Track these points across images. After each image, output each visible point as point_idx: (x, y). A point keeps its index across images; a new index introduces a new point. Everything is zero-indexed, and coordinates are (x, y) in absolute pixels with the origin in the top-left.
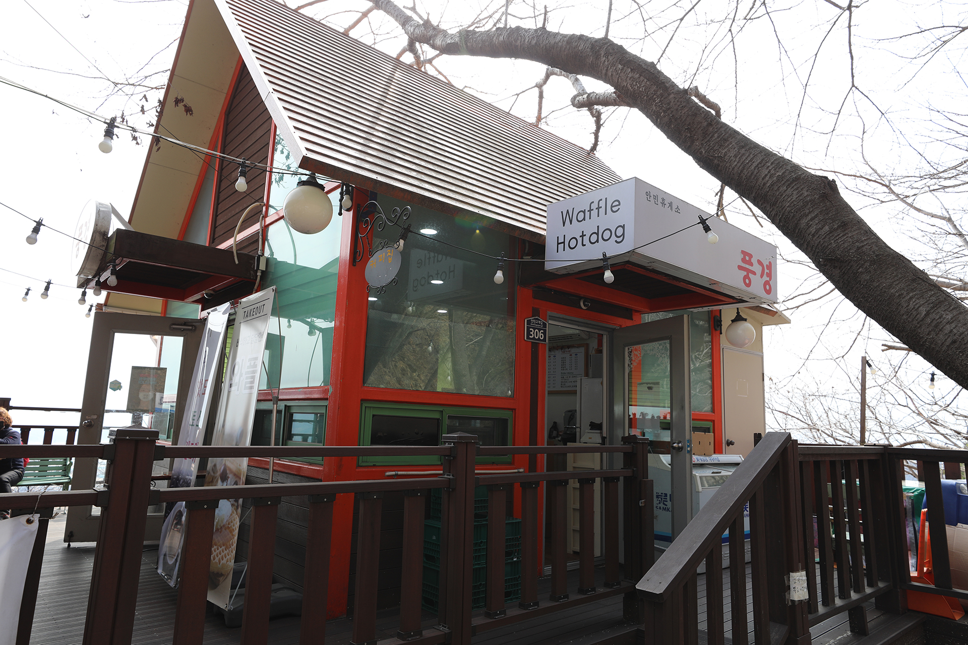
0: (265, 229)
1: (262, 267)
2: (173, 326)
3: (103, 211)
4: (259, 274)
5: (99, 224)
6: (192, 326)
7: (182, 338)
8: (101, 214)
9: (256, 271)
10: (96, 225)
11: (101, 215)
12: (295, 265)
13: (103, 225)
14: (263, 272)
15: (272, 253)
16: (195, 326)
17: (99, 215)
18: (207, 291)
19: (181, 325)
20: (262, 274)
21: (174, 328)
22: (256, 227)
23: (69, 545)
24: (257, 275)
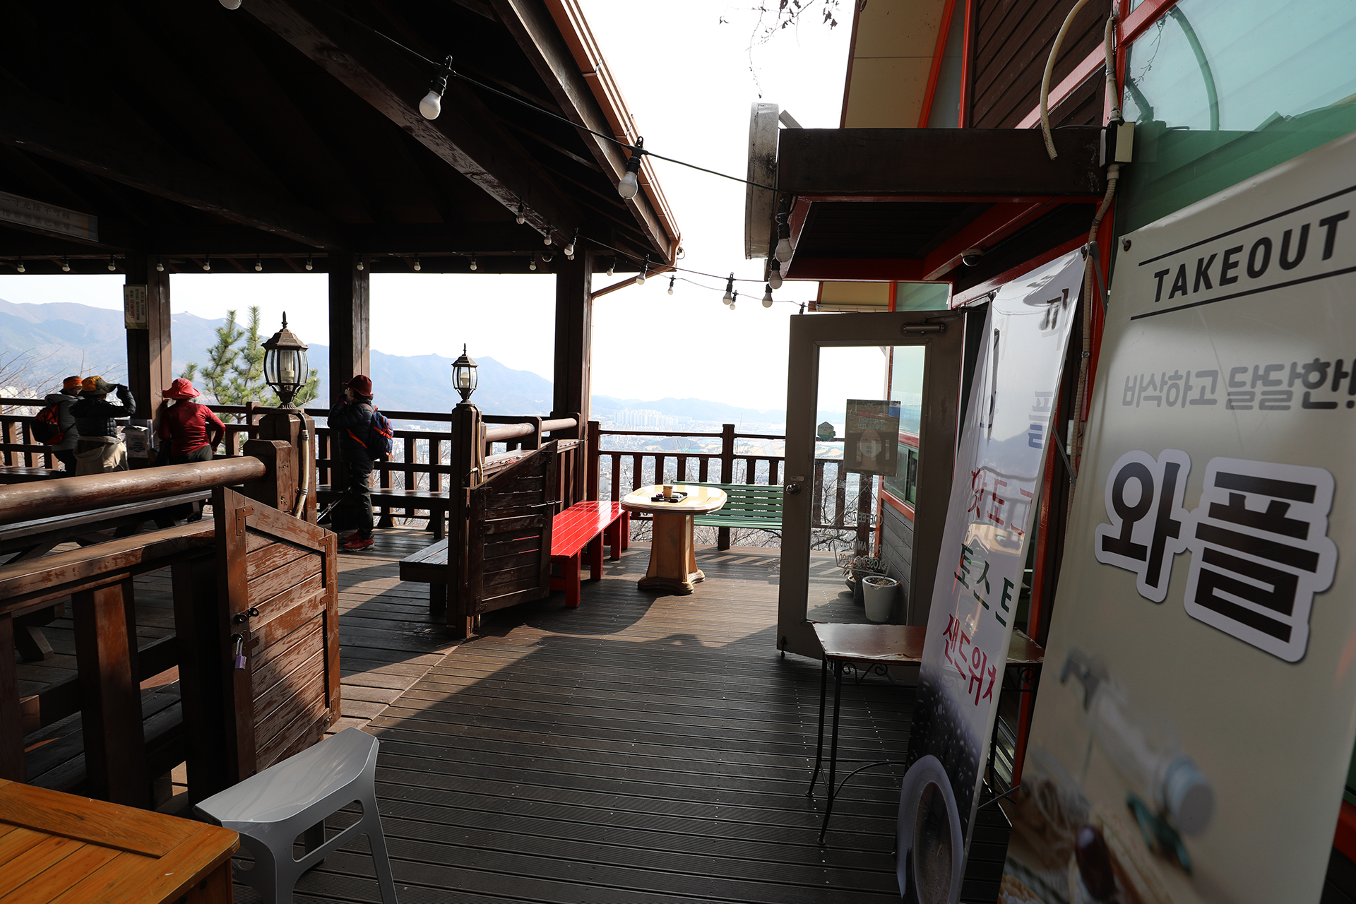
0: (1122, 54)
1: (1124, 153)
2: (907, 328)
3: (764, 114)
4: (1113, 175)
5: (758, 143)
6: (939, 324)
7: (924, 347)
8: (760, 120)
9: (1105, 169)
10: (752, 145)
11: (760, 124)
12: (1215, 134)
13: (765, 141)
14: (1124, 168)
15: (1147, 110)
16: (944, 324)
17: (757, 123)
18: (967, 252)
19: (921, 324)
20: (1120, 175)
21: (909, 332)
22: (1099, 55)
23: (783, 654)
24: (1108, 179)
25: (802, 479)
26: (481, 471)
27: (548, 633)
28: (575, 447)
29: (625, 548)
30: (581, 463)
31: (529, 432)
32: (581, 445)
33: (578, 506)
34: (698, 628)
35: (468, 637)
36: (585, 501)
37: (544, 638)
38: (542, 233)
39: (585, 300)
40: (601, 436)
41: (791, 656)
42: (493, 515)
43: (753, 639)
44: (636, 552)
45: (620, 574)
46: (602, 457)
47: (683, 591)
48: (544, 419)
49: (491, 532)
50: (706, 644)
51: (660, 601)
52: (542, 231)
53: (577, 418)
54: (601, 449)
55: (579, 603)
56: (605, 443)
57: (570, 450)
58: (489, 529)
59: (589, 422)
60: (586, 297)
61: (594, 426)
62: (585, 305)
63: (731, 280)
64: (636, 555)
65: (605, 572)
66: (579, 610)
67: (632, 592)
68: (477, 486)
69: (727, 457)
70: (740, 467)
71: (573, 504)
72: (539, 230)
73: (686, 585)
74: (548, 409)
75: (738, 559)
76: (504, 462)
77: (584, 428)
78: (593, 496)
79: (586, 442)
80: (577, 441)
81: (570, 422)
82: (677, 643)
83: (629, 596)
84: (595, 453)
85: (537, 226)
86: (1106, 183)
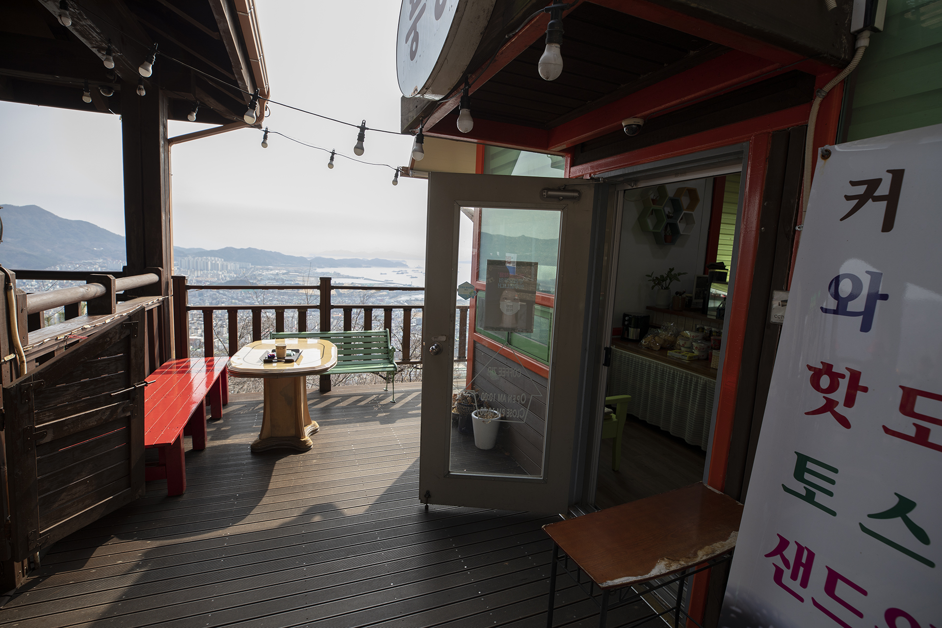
4: (864, 42)
7: (560, 212)
18: (630, 121)
19: (559, 190)
20: (871, 41)
23: (427, 507)
24: (856, 47)
25: (443, 338)
26: (21, 357)
27: (151, 544)
28: (158, 305)
29: (225, 404)
30: (166, 321)
31: (98, 294)
32: (165, 303)
33: (166, 367)
34: (332, 492)
35: (18, 586)
36: (173, 360)
37: (145, 554)
38: (99, 55)
39: (161, 145)
40: (188, 291)
41: (434, 507)
42: (49, 416)
43: (391, 495)
44: (237, 407)
45: (226, 437)
46: (190, 312)
47: (303, 448)
48: (118, 275)
49: (48, 439)
50: (348, 512)
51: (281, 464)
52: (99, 52)
53: (159, 273)
54: (190, 305)
55: (185, 488)
56: (193, 298)
57: (152, 309)
58: (43, 436)
59: (173, 277)
60: (162, 142)
61: (180, 281)
62: (161, 150)
63: (363, 128)
64: (239, 409)
65: (208, 438)
66: (186, 497)
67: (247, 459)
68: (16, 381)
69: (325, 307)
70: (336, 317)
71: (161, 365)
72: (94, 50)
73: (305, 442)
74: (120, 264)
75: (342, 400)
76: (62, 337)
77: (167, 283)
78: (183, 353)
79: (171, 299)
80: (161, 298)
81: (151, 278)
82: (317, 518)
83: (243, 465)
84: (182, 310)
85: (91, 43)
86: (854, 51)
